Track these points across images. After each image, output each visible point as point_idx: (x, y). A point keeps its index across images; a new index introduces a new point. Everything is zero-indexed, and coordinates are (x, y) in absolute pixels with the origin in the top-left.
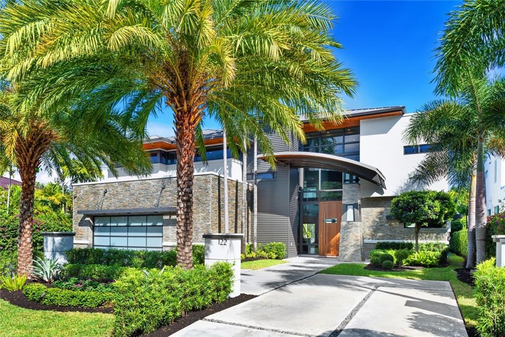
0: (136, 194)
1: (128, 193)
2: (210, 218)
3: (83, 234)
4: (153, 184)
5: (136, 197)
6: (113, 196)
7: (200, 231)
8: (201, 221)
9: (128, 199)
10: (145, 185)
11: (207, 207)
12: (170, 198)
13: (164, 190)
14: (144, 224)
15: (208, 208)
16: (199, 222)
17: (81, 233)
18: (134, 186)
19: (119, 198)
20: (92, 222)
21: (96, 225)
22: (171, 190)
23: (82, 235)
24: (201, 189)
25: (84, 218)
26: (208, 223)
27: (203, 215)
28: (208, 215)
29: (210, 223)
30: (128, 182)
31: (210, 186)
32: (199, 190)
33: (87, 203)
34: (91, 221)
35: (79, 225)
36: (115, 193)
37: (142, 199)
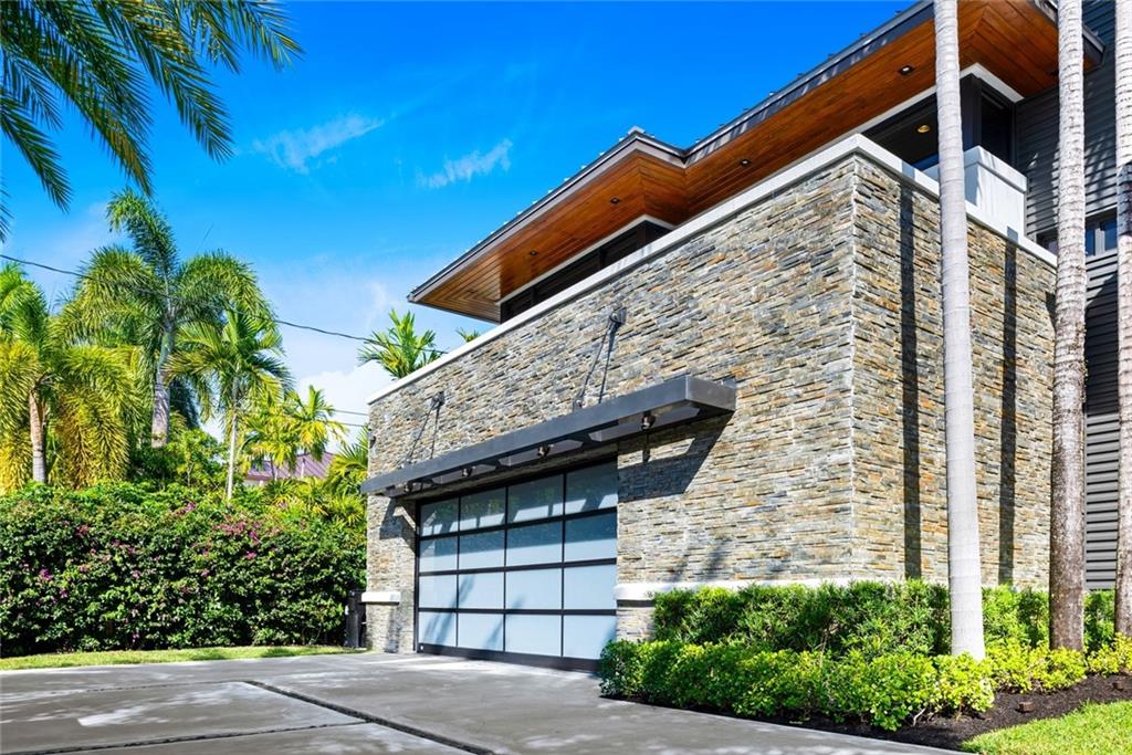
0: (524, 384)
1: (498, 389)
2: (849, 423)
3: (389, 567)
4: (579, 317)
5: (522, 395)
6: (458, 413)
7: (787, 509)
8: (797, 450)
9: (499, 412)
10: (553, 331)
11: (832, 357)
12: (646, 360)
13: (622, 329)
14: (558, 510)
15: (833, 366)
16: (782, 462)
17: (383, 565)
18: (517, 349)
19: (475, 413)
20: (413, 524)
21: (427, 531)
22: (648, 324)
23: (385, 571)
24: (796, 263)
25: (391, 510)
26: (835, 457)
27: (807, 412)
28: (838, 404)
29: (849, 454)
30: (501, 341)
31: (843, 229)
32: (786, 275)
33: (397, 458)
34: (409, 519)
35: (381, 538)
36: (466, 395)
37: (544, 396)
